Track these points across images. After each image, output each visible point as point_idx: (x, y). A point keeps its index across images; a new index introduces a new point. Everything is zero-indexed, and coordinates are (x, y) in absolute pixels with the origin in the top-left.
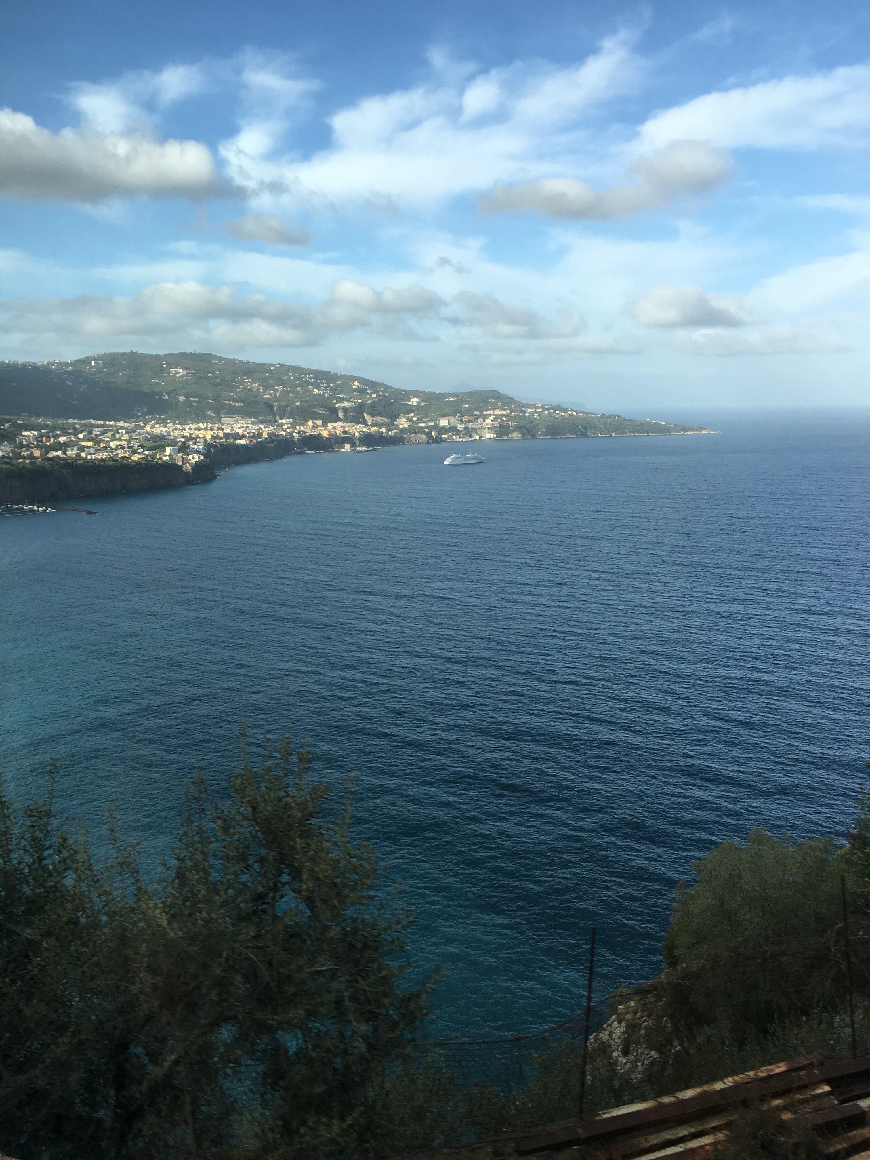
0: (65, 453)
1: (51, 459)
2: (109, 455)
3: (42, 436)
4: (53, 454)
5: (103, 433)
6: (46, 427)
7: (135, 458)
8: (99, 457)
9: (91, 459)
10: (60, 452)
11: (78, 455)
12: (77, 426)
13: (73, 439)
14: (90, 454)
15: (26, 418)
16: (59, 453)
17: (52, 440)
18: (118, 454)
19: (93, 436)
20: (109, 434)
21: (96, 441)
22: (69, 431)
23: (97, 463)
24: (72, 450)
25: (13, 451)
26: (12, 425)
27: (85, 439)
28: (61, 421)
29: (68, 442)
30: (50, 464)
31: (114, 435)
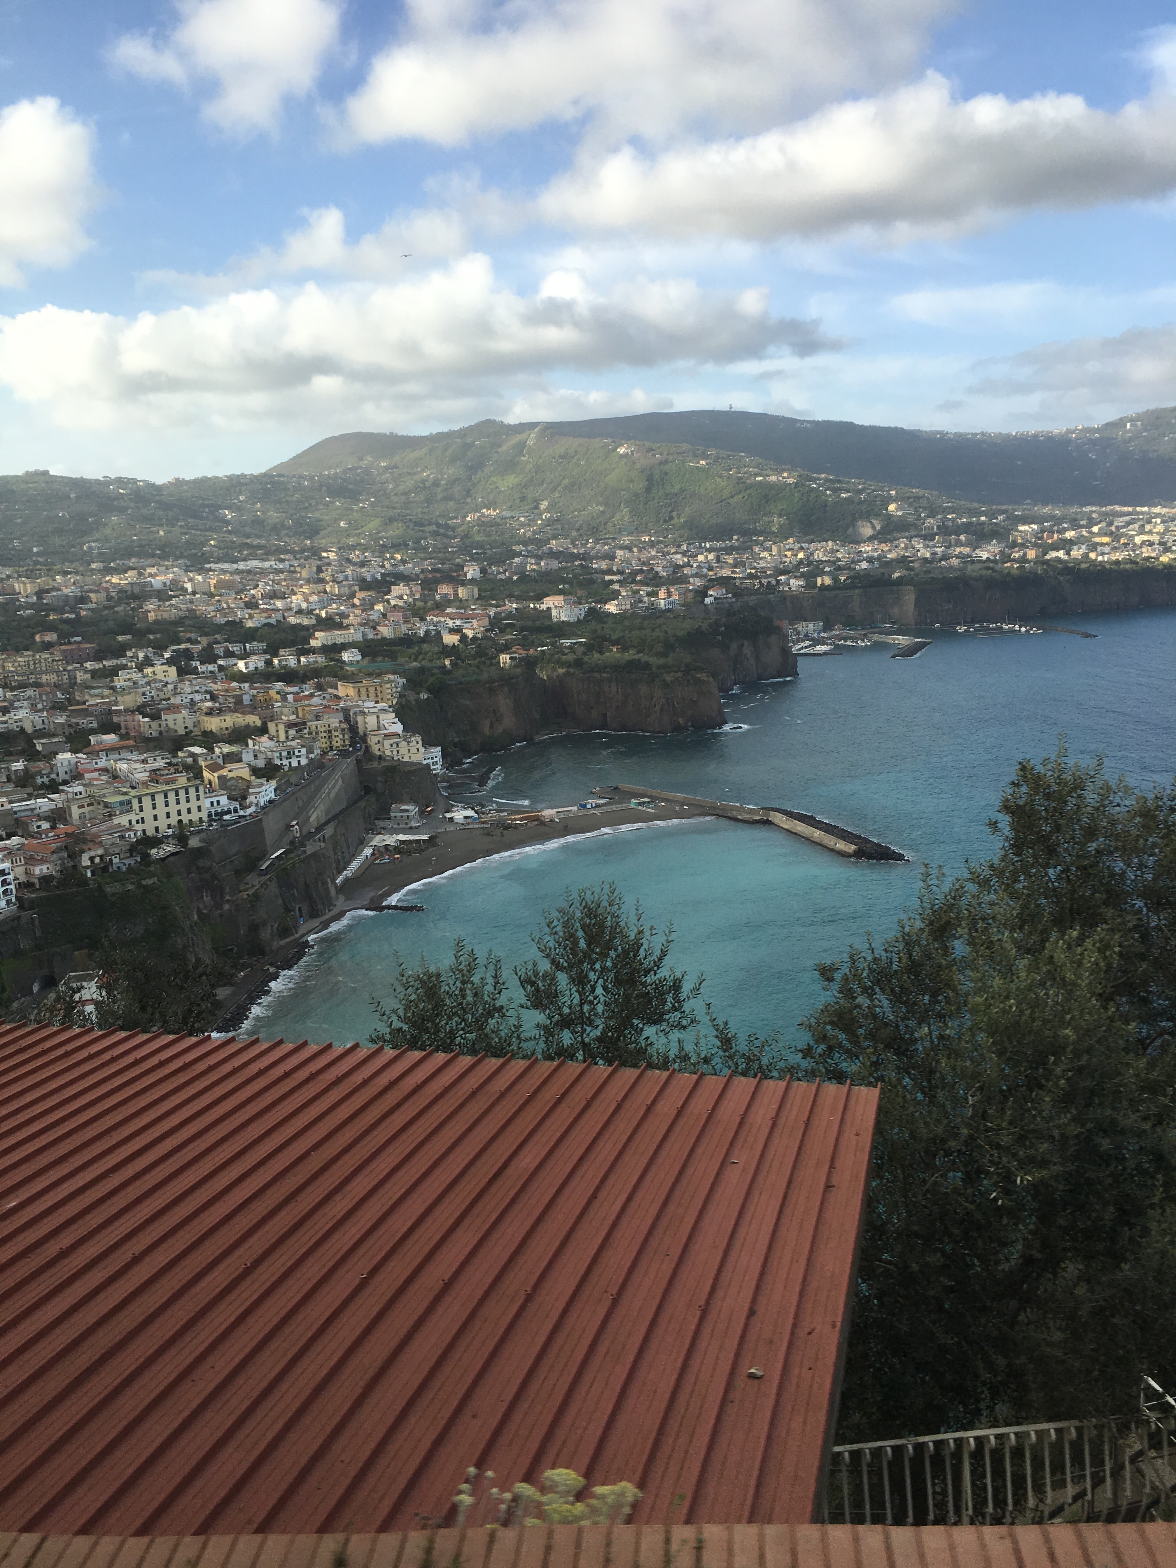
0: (1068, 553)
1: (1047, 562)
2: (1130, 555)
3: (1043, 531)
4: (1053, 554)
5: (1128, 524)
6: (1052, 518)
7: (1164, 559)
8: (1114, 558)
9: (1103, 562)
10: (1062, 552)
11: (1085, 555)
12: (1094, 516)
13: (1084, 533)
14: (1103, 554)
15: (1029, 507)
16: (1061, 554)
17: (1055, 536)
18: (1142, 553)
19: (1113, 528)
20: (1136, 526)
21: (1116, 537)
22: (1082, 523)
23: (1108, 567)
24: (1079, 548)
25: (1002, 553)
26: (1007, 517)
27: (1101, 534)
28: (1074, 509)
29: (1078, 538)
30: (1044, 569)
31: (1143, 526)
